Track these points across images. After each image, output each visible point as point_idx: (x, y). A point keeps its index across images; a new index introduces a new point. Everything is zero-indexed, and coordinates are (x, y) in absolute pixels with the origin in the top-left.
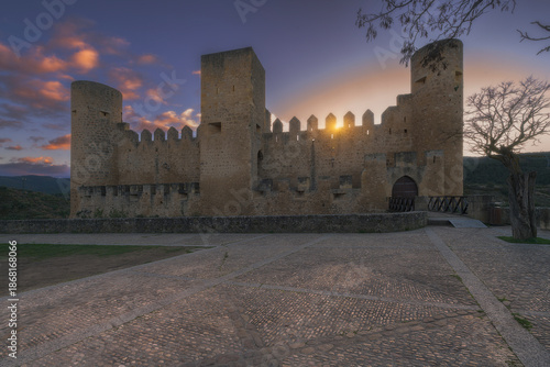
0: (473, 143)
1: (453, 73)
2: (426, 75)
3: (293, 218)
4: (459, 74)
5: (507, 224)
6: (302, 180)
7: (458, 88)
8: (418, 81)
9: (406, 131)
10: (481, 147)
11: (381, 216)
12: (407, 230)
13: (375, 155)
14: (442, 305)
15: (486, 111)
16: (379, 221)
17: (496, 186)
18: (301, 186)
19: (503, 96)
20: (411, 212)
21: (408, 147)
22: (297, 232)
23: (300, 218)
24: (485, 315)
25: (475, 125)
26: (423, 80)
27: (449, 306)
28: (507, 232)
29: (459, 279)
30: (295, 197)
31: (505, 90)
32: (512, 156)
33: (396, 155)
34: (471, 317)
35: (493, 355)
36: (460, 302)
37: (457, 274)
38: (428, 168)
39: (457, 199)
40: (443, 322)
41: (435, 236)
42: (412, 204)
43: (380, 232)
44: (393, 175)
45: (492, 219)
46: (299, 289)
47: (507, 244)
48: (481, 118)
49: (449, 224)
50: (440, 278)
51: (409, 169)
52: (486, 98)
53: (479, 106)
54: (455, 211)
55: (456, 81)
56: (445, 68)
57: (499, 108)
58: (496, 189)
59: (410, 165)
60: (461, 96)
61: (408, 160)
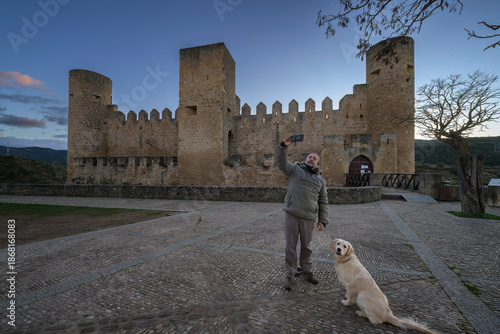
0: (424, 128)
1: (405, 66)
2: (380, 67)
3: (260, 189)
4: (411, 67)
5: (456, 200)
6: (267, 156)
7: (410, 79)
8: (373, 73)
9: (361, 116)
10: (431, 131)
11: (339, 190)
12: (363, 202)
13: (334, 137)
14: (396, 270)
15: (436, 100)
16: (337, 194)
17: (445, 166)
18: (267, 162)
19: (452, 86)
20: (366, 187)
21: (364, 130)
22: (263, 201)
23: (266, 190)
24: (437, 281)
25: (425, 112)
26: (378, 72)
27: (402, 271)
28: (457, 207)
29: (412, 248)
30: (261, 171)
31: (454, 82)
32: (461, 140)
33: (353, 137)
34: (423, 282)
35: (444, 317)
36: (412, 268)
37: (409, 243)
38: (382, 149)
39: (409, 177)
40: (397, 286)
41: (388, 209)
42: (368, 179)
43: (337, 203)
44: (350, 154)
45: (442, 195)
46: (264, 251)
47: (457, 218)
48: (431, 106)
49: (401, 198)
50: (394, 246)
51: (364, 149)
52: (436, 89)
53: (430, 95)
54: (407, 187)
55: (407, 73)
56: (397, 62)
57: (448, 97)
58: (446, 169)
59: (365, 146)
60: (413, 86)
61: (364, 141)
